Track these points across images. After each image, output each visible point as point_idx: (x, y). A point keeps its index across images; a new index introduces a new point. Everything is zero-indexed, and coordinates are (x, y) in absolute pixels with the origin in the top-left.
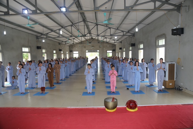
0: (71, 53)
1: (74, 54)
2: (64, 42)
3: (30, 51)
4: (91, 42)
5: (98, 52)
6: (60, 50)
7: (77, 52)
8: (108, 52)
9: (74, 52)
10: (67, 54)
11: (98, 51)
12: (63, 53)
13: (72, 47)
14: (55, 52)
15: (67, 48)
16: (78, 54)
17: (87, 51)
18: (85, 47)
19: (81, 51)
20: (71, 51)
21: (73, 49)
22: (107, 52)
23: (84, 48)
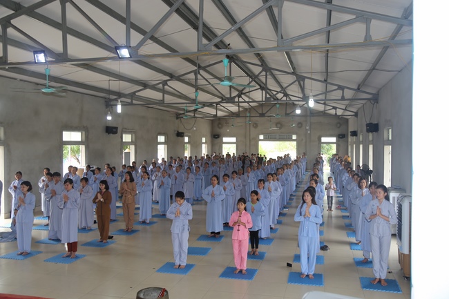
0: (217, 141)
1: (224, 145)
2: (190, 111)
3: (84, 139)
4: (264, 112)
5: (294, 140)
6: (180, 135)
7: (234, 140)
8: (324, 139)
9: (225, 139)
10: (204, 146)
11: (294, 137)
12: (189, 143)
13: (220, 124)
14: (161, 139)
15: (205, 127)
16: (235, 145)
17: (261, 137)
18: (256, 126)
19: (245, 137)
20: (216, 137)
21: (222, 131)
22: (320, 140)
23: (252, 129)
